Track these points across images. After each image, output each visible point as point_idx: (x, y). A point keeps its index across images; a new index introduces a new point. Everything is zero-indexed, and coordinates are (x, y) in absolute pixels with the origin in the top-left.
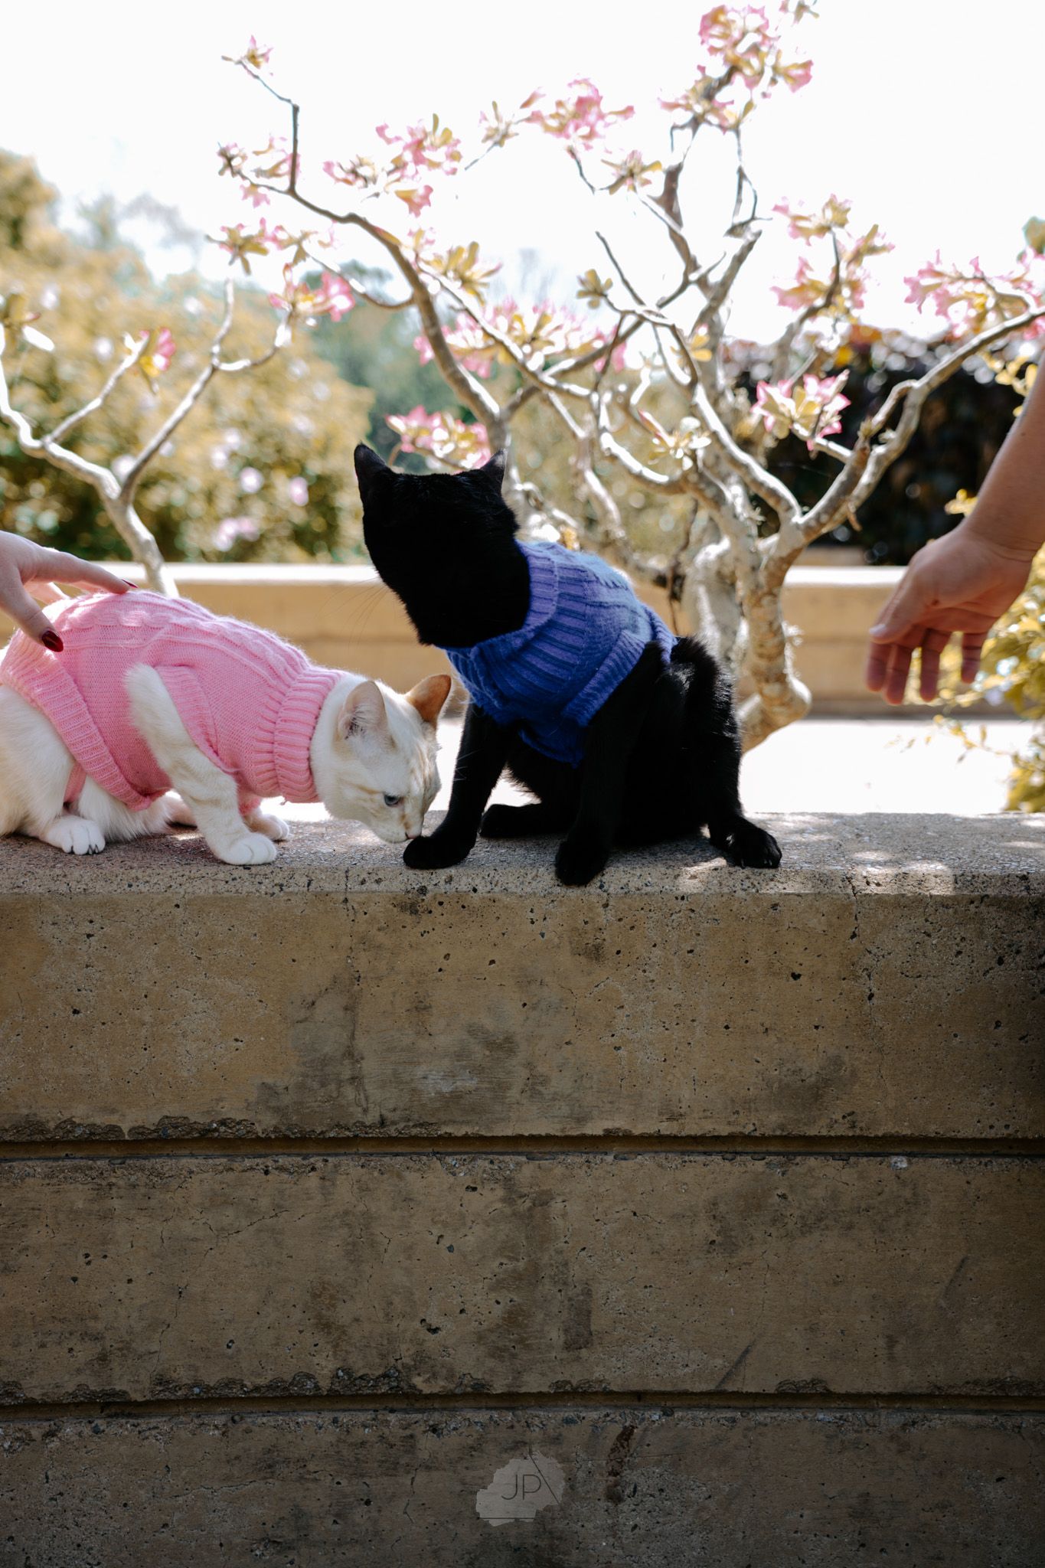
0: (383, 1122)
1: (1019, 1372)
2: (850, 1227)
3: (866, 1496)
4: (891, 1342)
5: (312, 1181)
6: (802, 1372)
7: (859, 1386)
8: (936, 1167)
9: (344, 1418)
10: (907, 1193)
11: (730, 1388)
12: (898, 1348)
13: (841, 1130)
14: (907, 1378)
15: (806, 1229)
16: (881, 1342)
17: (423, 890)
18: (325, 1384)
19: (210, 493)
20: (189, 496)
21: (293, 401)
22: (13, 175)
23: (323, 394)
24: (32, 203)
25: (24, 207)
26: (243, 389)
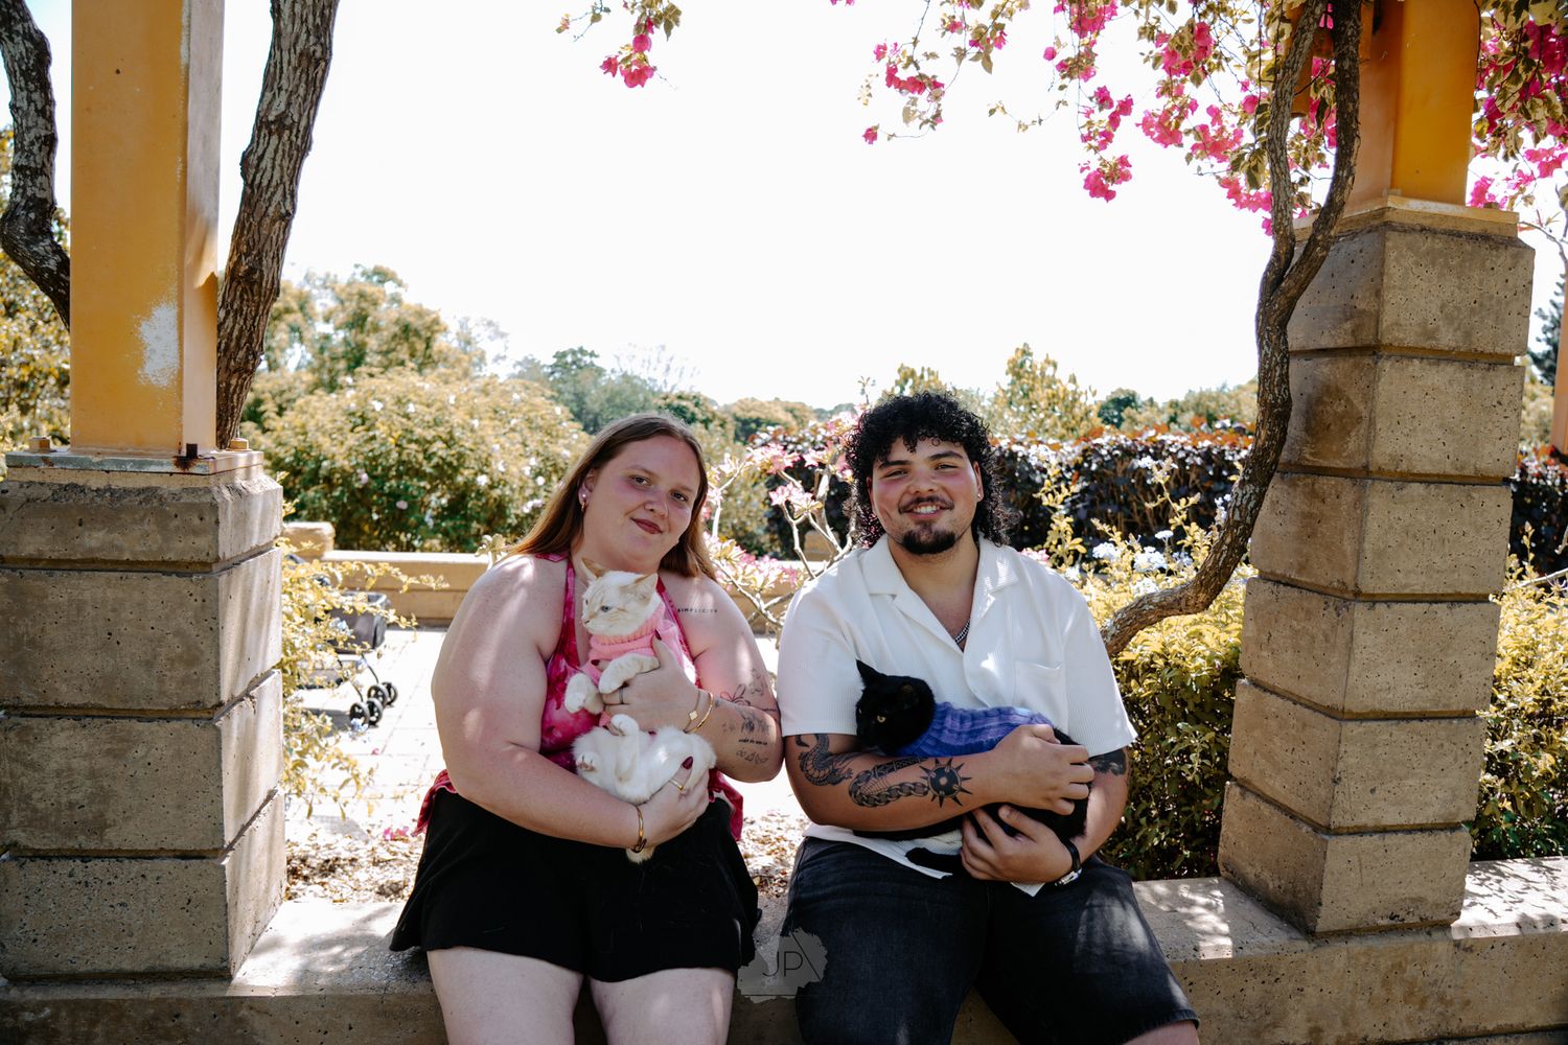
19: (521, 488)
20: (512, 490)
21: (561, 441)
22: (428, 319)
23: (575, 436)
24: (437, 331)
25: (433, 332)
26: (538, 436)
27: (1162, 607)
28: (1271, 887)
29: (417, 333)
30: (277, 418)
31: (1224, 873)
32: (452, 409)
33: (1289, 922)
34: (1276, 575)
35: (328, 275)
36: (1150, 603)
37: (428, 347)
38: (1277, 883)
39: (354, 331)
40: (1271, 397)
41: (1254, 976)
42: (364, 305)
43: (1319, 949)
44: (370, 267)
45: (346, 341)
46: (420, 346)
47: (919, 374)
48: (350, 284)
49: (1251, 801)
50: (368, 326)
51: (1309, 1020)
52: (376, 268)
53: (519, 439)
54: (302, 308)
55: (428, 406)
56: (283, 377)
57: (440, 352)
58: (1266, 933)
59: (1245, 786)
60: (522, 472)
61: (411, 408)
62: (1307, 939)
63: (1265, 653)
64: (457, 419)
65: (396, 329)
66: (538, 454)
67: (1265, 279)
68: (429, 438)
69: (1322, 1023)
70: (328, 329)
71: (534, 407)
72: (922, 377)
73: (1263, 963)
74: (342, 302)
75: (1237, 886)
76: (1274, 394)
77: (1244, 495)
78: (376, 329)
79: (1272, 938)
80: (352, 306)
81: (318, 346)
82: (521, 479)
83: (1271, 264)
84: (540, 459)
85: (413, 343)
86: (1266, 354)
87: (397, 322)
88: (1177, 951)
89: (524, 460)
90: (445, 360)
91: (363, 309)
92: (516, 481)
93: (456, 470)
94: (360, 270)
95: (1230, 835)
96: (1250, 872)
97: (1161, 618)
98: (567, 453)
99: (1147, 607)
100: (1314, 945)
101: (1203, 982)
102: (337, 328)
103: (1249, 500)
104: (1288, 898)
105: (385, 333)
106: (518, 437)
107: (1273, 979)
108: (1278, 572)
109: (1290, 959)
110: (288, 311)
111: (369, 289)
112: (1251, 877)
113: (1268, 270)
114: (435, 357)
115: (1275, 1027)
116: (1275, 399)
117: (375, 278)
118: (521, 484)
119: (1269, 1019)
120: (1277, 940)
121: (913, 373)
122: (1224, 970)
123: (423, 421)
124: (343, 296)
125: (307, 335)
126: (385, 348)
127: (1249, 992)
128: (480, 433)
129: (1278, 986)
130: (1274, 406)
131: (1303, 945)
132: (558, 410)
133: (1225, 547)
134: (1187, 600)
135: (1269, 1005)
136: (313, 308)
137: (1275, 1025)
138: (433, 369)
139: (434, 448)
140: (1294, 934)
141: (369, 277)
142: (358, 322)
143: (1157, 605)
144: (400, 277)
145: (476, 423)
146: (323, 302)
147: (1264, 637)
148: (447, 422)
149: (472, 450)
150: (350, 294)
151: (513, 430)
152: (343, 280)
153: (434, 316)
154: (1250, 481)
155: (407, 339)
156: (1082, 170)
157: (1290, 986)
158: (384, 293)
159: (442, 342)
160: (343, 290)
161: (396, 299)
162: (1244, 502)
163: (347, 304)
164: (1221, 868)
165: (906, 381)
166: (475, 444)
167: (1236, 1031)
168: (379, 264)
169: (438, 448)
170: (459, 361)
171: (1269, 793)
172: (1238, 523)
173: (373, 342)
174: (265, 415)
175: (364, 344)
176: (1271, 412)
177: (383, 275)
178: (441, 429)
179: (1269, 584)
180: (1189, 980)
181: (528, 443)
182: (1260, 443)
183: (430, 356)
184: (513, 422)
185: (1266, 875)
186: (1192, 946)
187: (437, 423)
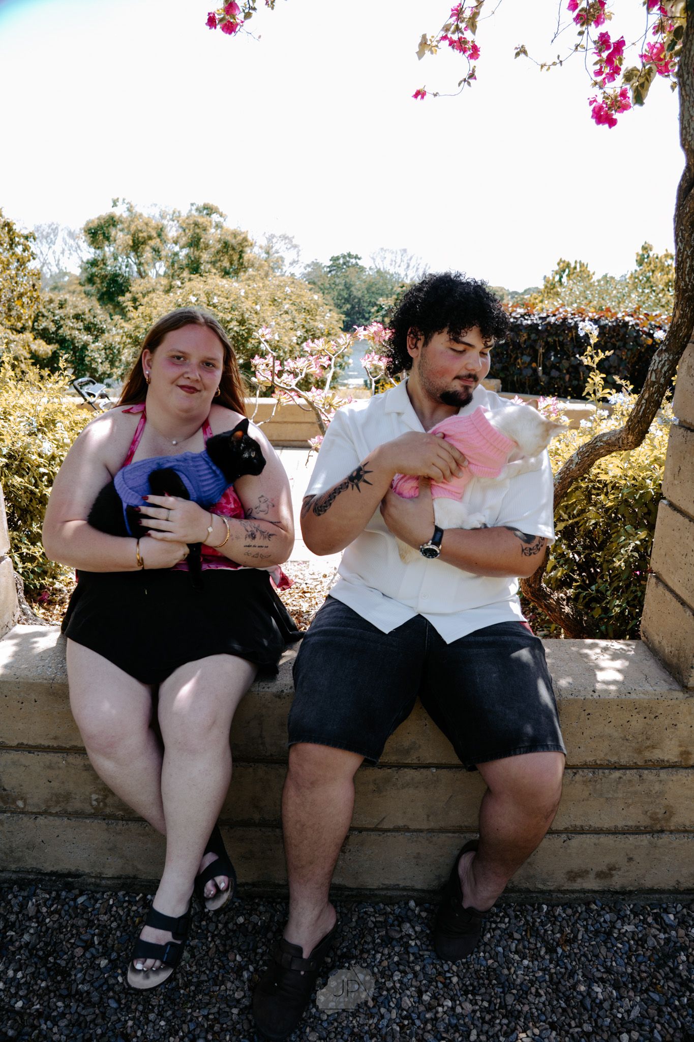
0: (271, 755)
1: (466, 824)
2: (417, 787)
3: (419, 853)
4: (428, 816)
5: (251, 770)
6: (401, 823)
7: (418, 827)
8: (444, 772)
9: (263, 830)
10: (435, 778)
11: (379, 827)
12: (430, 818)
13: (415, 761)
14: (432, 825)
15: (403, 787)
16: (425, 816)
17: (282, 691)
18: (257, 821)
19: (291, 351)
20: (285, 352)
21: (318, 317)
22: (239, 238)
23: (328, 315)
24: (246, 246)
25: (243, 247)
26: (303, 315)
27: (608, 444)
28: (666, 651)
29: (234, 249)
30: (134, 311)
31: (643, 638)
32: (243, 299)
33: (674, 678)
34: (687, 423)
35: (174, 212)
36: (601, 441)
37: (241, 257)
38: (670, 649)
39: (192, 249)
40: (682, 284)
41: (638, 713)
42: (197, 231)
43: (691, 699)
44: (201, 204)
45: (188, 256)
46: (236, 257)
47: (573, 265)
48: (188, 218)
49: (661, 587)
50: (202, 245)
51: (680, 746)
52: (205, 205)
53: (290, 317)
54: (159, 235)
55: (227, 298)
56: (149, 282)
57: (249, 260)
58: (653, 683)
59: (658, 578)
60: (291, 341)
61: (215, 300)
62: (682, 691)
63: (676, 482)
64: (247, 305)
65: (219, 246)
66: (303, 327)
67: (680, 186)
68: (228, 319)
69: (690, 749)
70: (177, 249)
71: (299, 296)
72: (575, 268)
73: (645, 705)
74: (184, 230)
75: (649, 648)
76: (685, 282)
77: (660, 361)
78: (207, 247)
79: (655, 688)
80: (190, 233)
81: (171, 260)
82: (290, 345)
83: (684, 175)
84: (305, 330)
85: (231, 255)
86: (680, 249)
87: (219, 241)
88: (579, 691)
89: (292, 333)
90: (253, 266)
91: (198, 234)
92: (287, 346)
93: (247, 340)
94: (194, 208)
95: (648, 611)
96: (656, 639)
97: (610, 452)
98: (321, 325)
99: (599, 444)
100: (687, 695)
101: (598, 714)
102: (182, 248)
103: (663, 365)
104: (675, 661)
105: (213, 250)
106: (289, 317)
107: (653, 716)
108: (688, 421)
109: (666, 703)
110: (150, 238)
111: (200, 220)
112: (657, 642)
113: (683, 179)
114: (246, 264)
115: (654, 748)
116: (686, 285)
117: (205, 212)
118: (290, 349)
119: (648, 743)
120: (658, 689)
121: (568, 265)
122: (615, 707)
123: (225, 308)
124: (184, 226)
125: (163, 253)
126: (213, 259)
127: (633, 723)
128: (262, 315)
129: (656, 721)
130: (685, 291)
131: (680, 695)
132: (316, 297)
133: (644, 401)
134: (623, 440)
135: (649, 733)
136: (166, 235)
137: (653, 747)
138: (245, 272)
139: (231, 325)
140: (675, 686)
141: (200, 212)
142: (195, 243)
143: (605, 442)
144: (221, 211)
145: (258, 307)
146: (172, 232)
147: (677, 470)
148: (240, 308)
149: (256, 326)
150: (189, 224)
151: (286, 313)
152: (184, 214)
153: (243, 236)
154: (665, 351)
155: (227, 252)
156: (591, 103)
157: (666, 722)
158: (211, 222)
159: (248, 254)
160: (184, 221)
161: (218, 226)
162: (660, 367)
163: (187, 231)
164: (642, 635)
165: (564, 271)
166: (259, 322)
167: (623, 748)
168: (206, 202)
169: (234, 325)
170: (261, 266)
171: (670, 584)
172: (654, 383)
173: (205, 256)
174: (127, 309)
175: (200, 257)
176: (683, 295)
177: (209, 210)
178: (236, 313)
179: (682, 430)
180: (587, 712)
181: (295, 320)
182: (675, 320)
183: (242, 264)
184: (286, 306)
185: (664, 643)
186: (592, 689)
187: (233, 309)
